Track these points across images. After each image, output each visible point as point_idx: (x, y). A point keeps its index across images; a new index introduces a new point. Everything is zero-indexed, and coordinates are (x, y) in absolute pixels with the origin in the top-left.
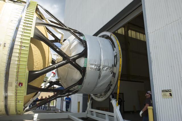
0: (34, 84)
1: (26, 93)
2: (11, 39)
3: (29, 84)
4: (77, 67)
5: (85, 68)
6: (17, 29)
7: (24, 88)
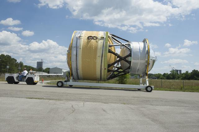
0: (110, 68)
1: (107, 72)
2: (101, 54)
3: (108, 69)
4: (127, 61)
5: (130, 62)
6: (103, 51)
7: (106, 70)
